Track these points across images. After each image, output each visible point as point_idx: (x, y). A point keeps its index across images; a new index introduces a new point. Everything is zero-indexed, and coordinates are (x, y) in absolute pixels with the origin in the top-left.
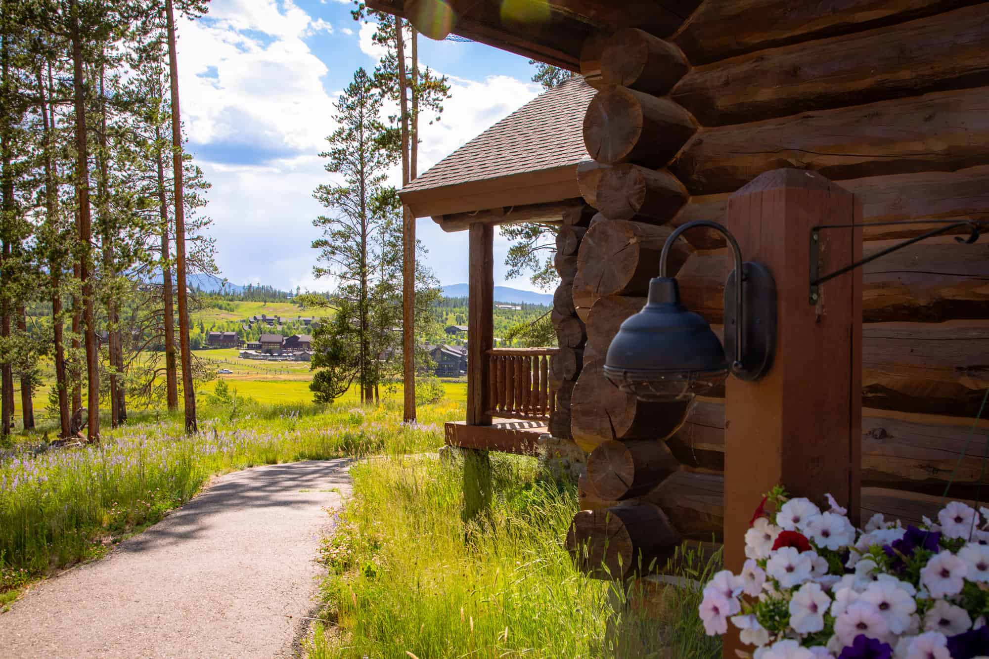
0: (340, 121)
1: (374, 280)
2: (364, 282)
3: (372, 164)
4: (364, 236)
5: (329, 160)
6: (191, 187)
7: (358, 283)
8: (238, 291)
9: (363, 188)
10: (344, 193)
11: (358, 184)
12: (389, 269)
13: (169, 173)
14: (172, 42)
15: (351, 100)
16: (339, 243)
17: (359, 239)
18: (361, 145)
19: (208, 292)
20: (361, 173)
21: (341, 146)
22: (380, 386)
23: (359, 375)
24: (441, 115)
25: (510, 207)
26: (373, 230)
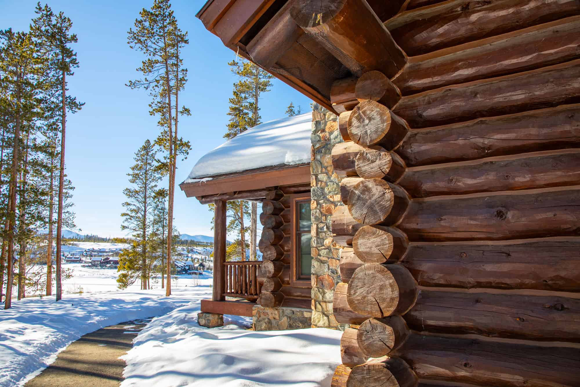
0: (138, 160)
1: (149, 231)
2: (144, 232)
3: (151, 180)
4: (145, 211)
5: (131, 177)
6: (66, 189)
7: (142, 233)
8: (82, 237)
9: (146, 190)
10: (137, 192)
11: (143, 189)
12: (156, 227)
13: (56, 183)
14: (63, 122)
15: (142, 152)
16: (133, 214)
17: (143, 213)
18: (146, 172)
19: (68, 238)
20: (146, 184)
21: (136, 172)
22: (150, 280)
23: (140, 275)
24: (188, 156)
25: (237, 192)
26: (150, 209)
